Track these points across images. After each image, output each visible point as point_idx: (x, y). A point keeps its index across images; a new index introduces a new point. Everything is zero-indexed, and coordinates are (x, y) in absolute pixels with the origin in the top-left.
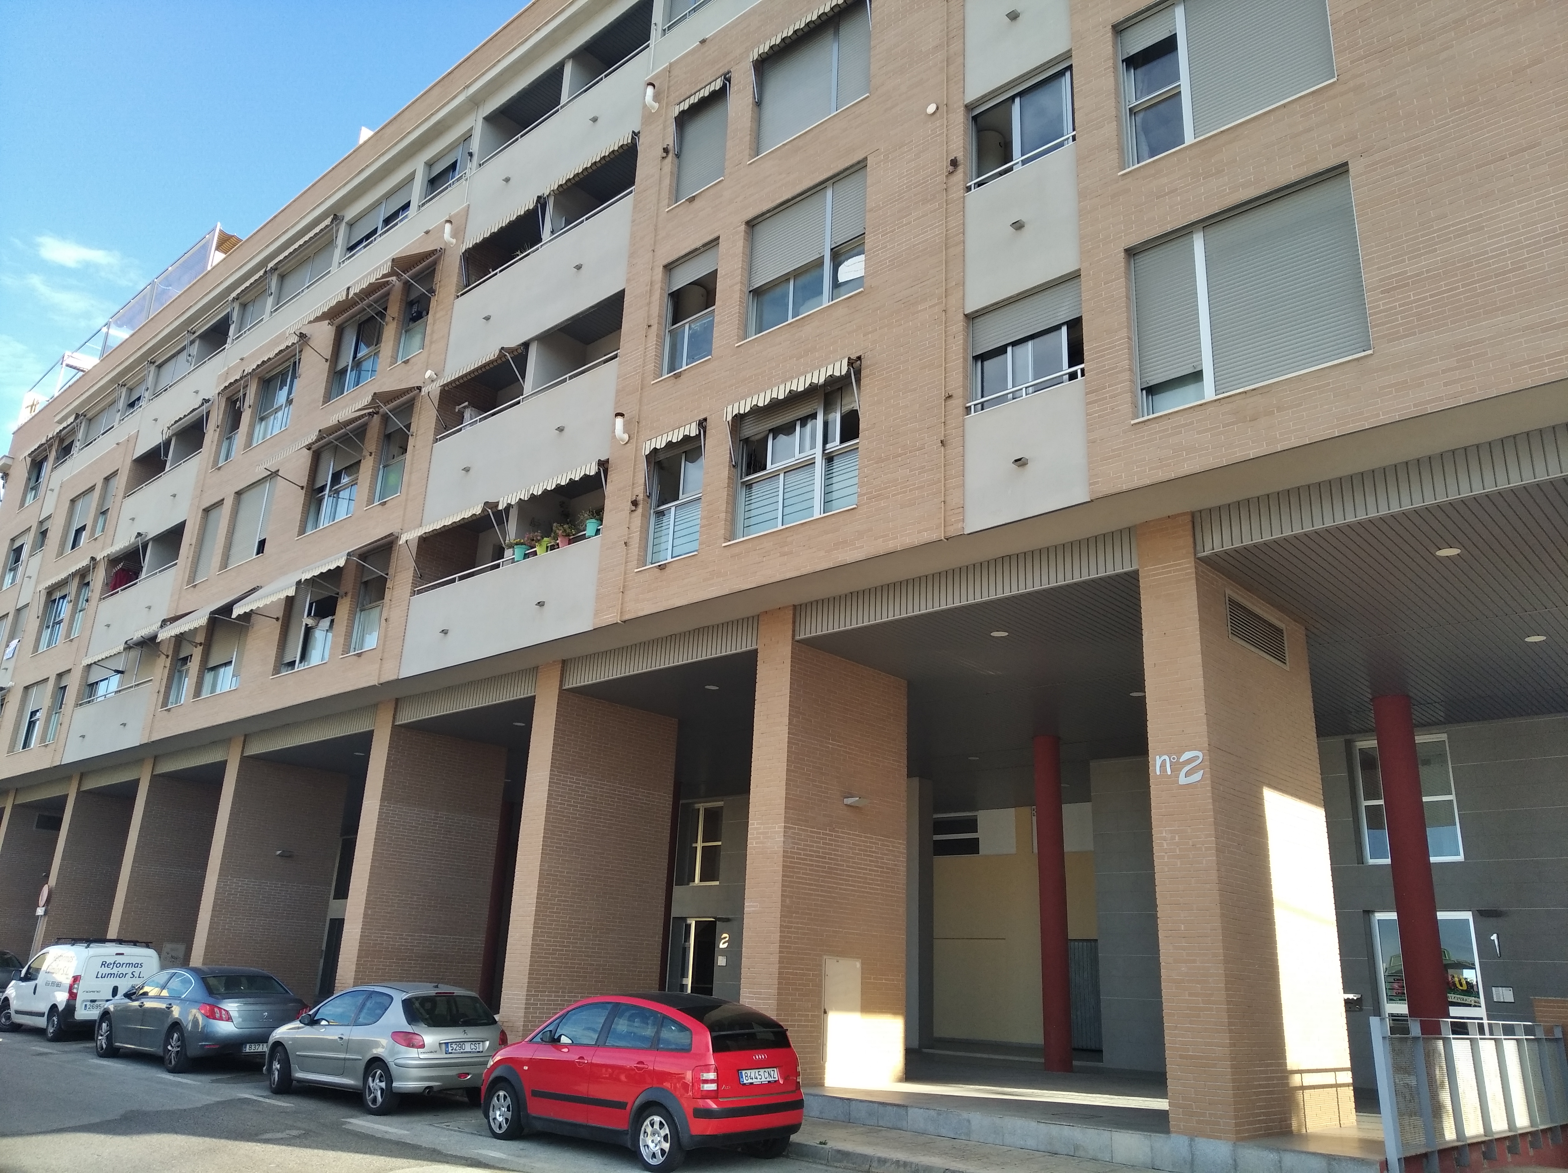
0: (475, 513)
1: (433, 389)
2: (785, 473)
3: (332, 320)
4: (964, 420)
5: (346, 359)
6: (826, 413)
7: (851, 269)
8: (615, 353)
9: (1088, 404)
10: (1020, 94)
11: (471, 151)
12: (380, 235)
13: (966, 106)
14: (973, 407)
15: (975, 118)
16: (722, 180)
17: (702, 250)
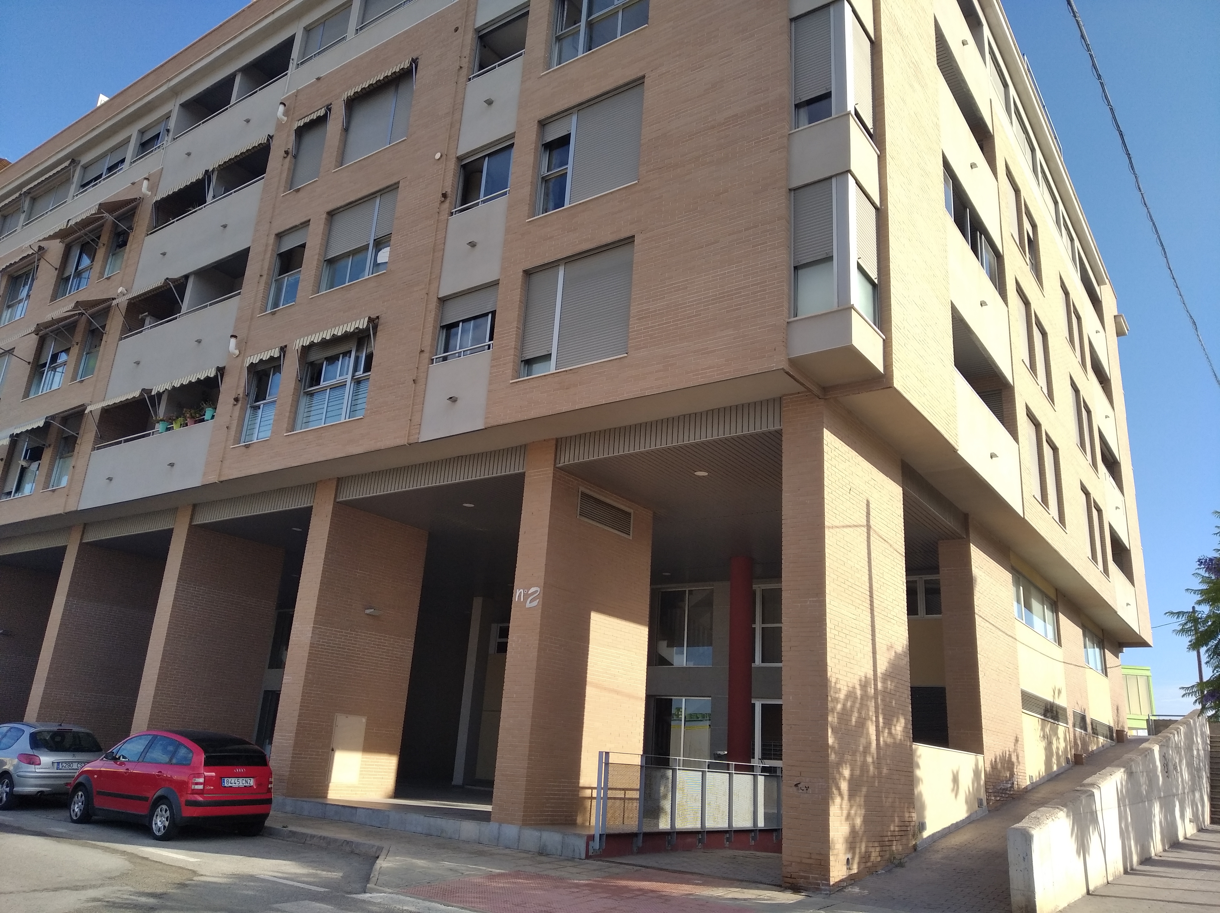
0: (134, 396)
1: (122, 301)
2: (330, 389)
3: (63, 239)
4: (428, 367)
5: (71, 270)
6: (357, 351)
7: (384, 256)
8: (239, 291)
9: (492, 367)
10: (489, 155)
11: (168, 128)
12: (104, 179)
13: (458, 158)
14: (435, 359)
15: (464, 167)
16: (317, 180)
17: (301, 226)
